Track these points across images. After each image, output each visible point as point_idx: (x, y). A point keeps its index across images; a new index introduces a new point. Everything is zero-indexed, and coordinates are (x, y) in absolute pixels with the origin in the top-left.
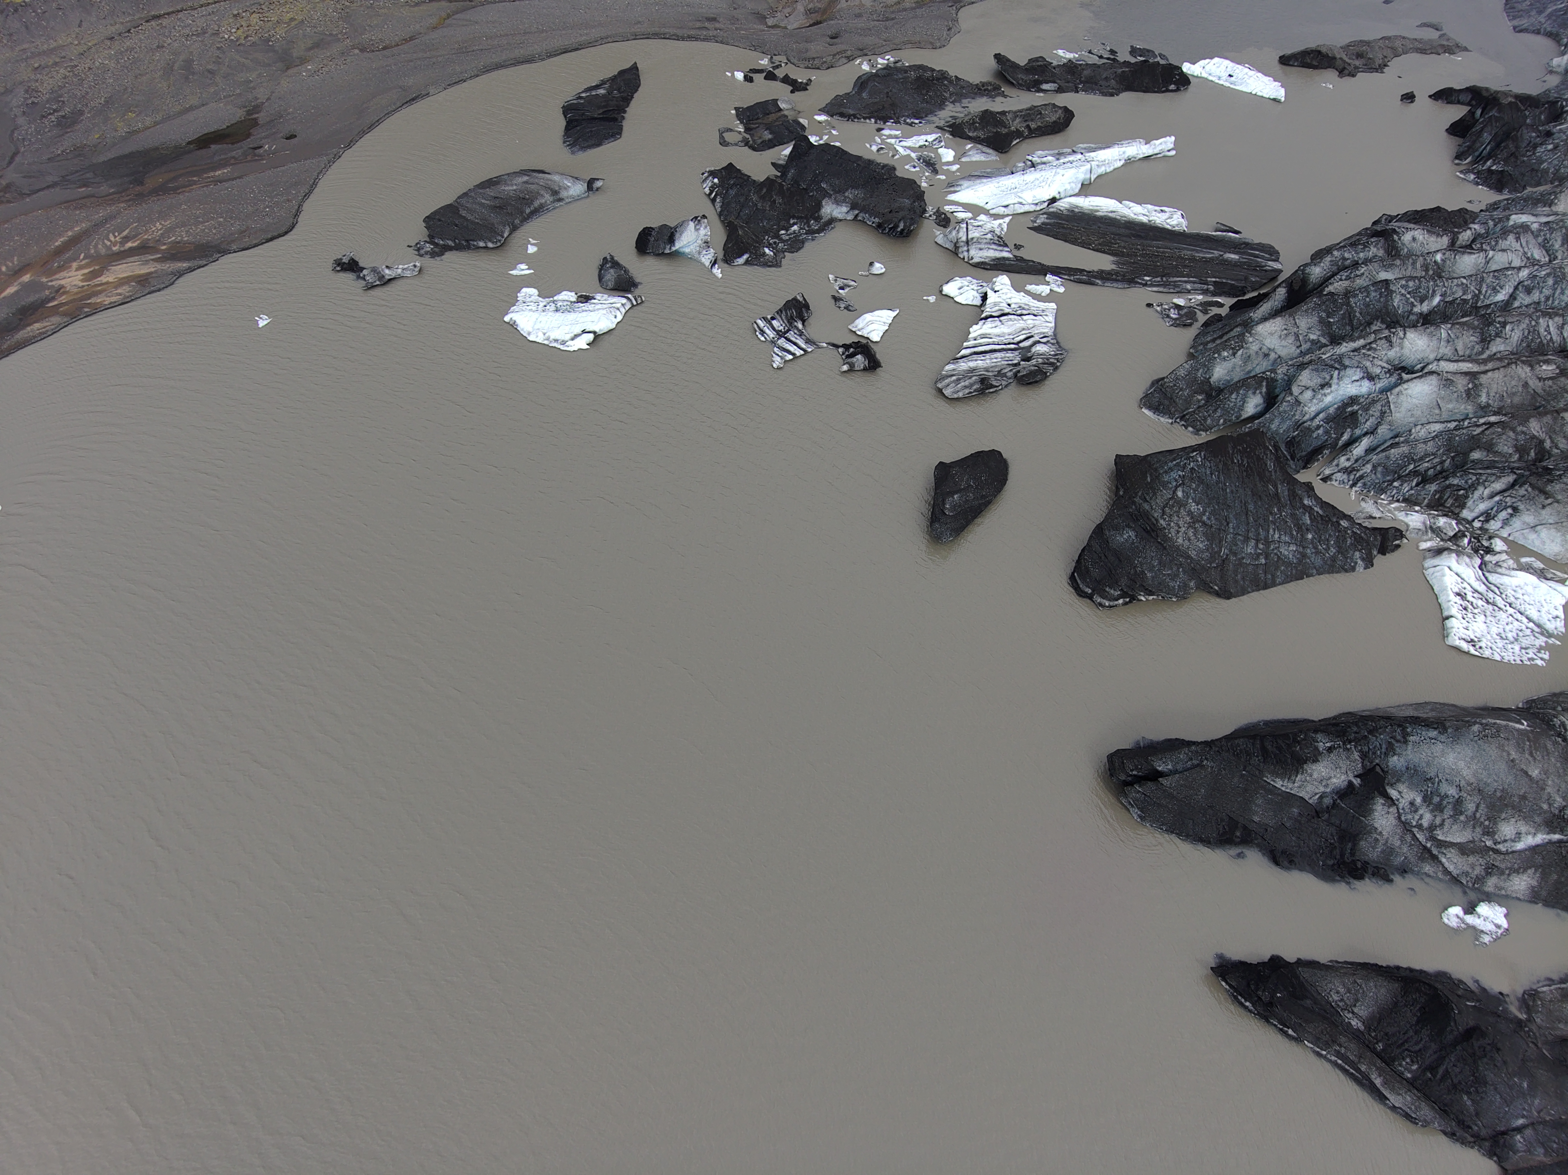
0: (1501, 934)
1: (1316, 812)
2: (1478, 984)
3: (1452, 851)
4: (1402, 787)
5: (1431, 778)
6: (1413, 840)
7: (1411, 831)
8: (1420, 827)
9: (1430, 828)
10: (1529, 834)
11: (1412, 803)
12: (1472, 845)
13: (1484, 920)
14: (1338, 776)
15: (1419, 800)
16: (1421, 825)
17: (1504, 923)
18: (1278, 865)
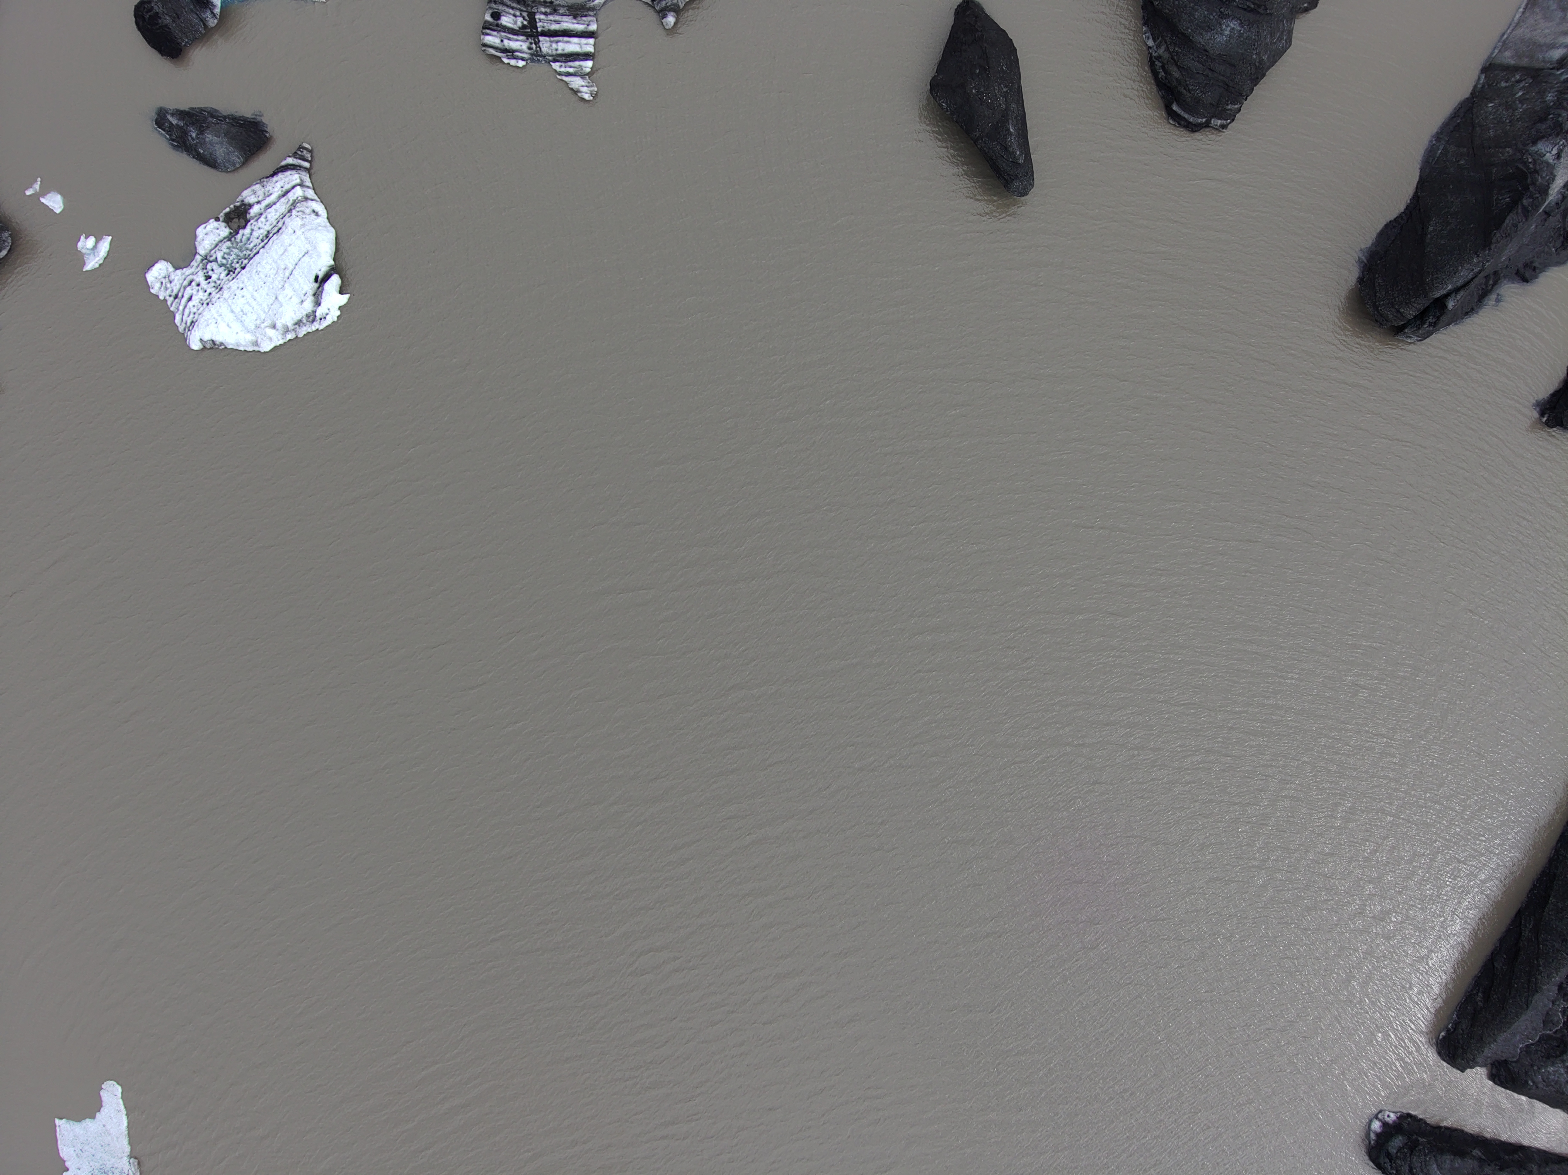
18: (1527, 281)
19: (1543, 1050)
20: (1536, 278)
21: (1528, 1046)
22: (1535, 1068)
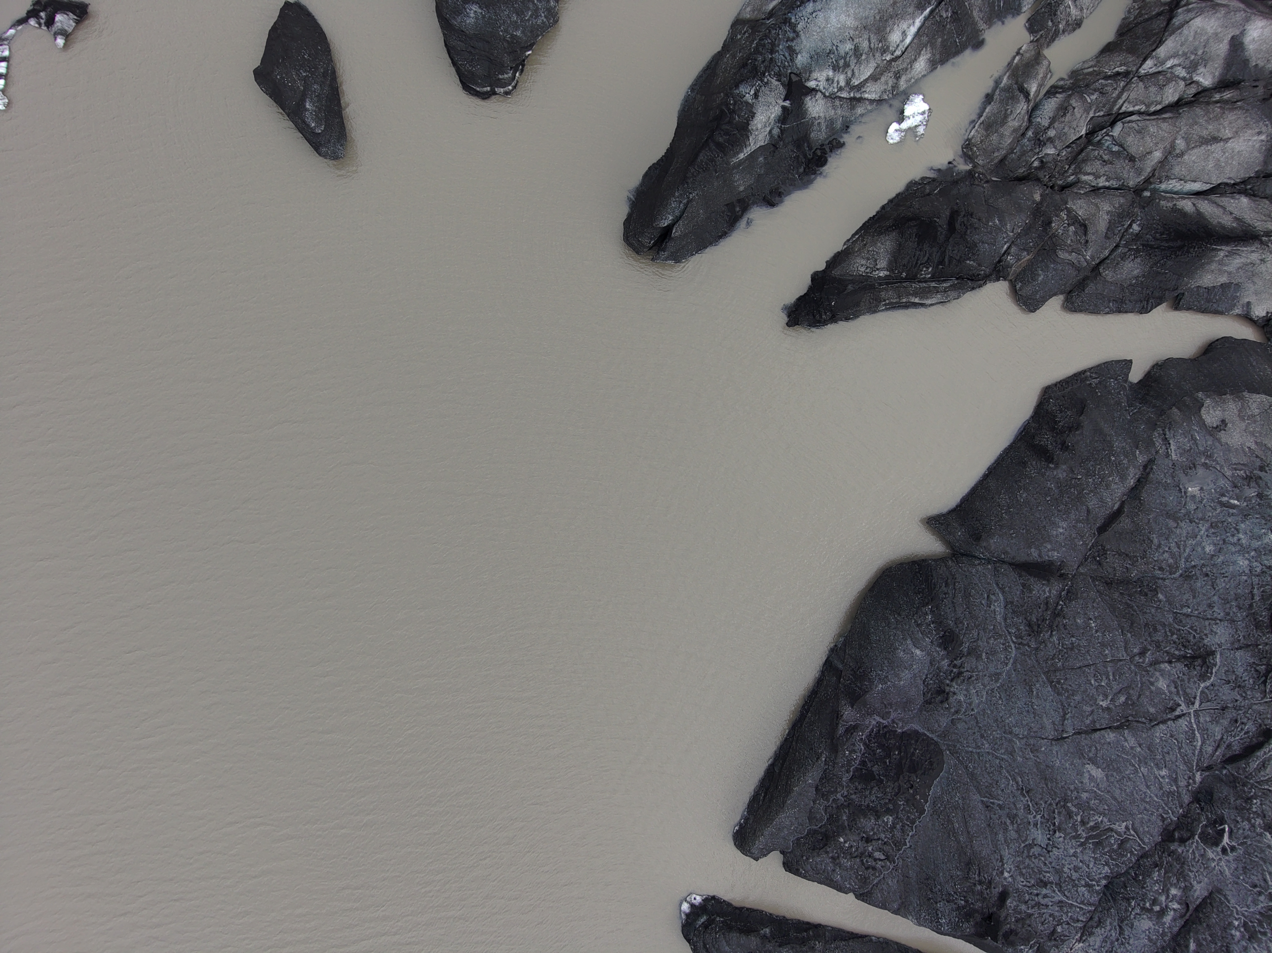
0: (928, 116)
1: (773, 146)
2: (934, 170)
3: (868, 85)
4: (815, 75)
5: (830, 51)
6: (841, 101)
7: (836, 97)
8: (840, 89)
9: (847, 83)
10: (910, 26)
11: (828, 80)
12: (879, 69)
13: (913, 117)
14: (773, 110)
15: (831, 73)
16: (841, 87)
17: (926, 107)
18: (774, 206)
19: (810, 842)
20: (782, 202)
21: (798, 839)
22: (805, 858)
